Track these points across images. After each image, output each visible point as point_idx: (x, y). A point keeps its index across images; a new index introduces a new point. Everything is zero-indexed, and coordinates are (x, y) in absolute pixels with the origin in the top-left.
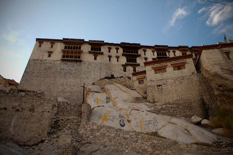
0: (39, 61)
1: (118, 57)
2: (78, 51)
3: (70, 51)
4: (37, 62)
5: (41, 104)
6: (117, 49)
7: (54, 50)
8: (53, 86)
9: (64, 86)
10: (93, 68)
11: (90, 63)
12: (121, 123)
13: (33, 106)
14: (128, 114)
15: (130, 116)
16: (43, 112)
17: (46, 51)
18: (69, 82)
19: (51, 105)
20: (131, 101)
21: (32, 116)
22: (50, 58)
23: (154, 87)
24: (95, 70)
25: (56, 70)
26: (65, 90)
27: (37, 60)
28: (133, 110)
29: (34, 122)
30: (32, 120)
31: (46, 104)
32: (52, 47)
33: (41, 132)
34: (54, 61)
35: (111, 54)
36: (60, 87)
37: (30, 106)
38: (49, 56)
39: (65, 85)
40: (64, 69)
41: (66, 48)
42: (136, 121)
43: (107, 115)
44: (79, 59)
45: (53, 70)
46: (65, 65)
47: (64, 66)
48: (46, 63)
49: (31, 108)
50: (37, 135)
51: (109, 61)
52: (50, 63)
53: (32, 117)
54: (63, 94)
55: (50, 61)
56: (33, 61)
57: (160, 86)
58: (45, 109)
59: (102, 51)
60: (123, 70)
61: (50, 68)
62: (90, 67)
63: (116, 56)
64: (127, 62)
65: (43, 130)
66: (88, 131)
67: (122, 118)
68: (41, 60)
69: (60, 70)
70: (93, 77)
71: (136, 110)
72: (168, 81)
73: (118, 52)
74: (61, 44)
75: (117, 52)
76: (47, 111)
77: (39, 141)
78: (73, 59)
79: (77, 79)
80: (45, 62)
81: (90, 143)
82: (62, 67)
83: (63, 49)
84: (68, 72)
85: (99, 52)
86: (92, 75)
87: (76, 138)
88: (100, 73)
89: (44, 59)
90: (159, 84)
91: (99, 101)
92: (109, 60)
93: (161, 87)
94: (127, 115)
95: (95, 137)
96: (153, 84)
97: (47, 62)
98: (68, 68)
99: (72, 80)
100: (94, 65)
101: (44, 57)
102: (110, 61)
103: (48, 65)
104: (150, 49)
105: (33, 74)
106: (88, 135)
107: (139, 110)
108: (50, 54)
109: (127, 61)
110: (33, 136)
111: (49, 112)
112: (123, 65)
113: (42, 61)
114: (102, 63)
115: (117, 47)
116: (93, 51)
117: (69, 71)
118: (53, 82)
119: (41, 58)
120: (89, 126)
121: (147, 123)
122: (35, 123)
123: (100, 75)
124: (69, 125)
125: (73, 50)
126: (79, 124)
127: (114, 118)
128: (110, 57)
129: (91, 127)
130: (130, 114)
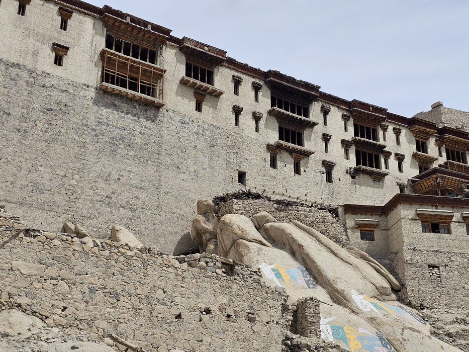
0: (24, 74)
1: (257, 118)
2: (152, 70)
3: (129, 63)
6: (257, 88)
7: (72, 40)
8: (78, 177)
9: (112, 182)
10: (191, 138)
11: (185, 120)
13: (252, 307)
16: (268, 323)
17: (44, 36)
18: (127, 173)
21: (254, 333)
22: (60, 71)
24: (199, 147)
25: (84, 122)
26: (114, 197)
27: (18, 66)
28: (406, 328)
32: (63, 26)
34: (77, 86)
35: (240, 101)
37: (247, 305)
39: (115, 181)
40: (108, 125)
44: (151, 98)
45: (75, 119)
46: (111, 109)
47: (107, 112)
48: (48, 85)
49: (249, 312)
51: (234, 125)
52: (63, 91)
55: (61, 83)
57: (434, 267)
58: (271, 316)
59: (217, 84)
60: (269, 162)
61: (63, 109)
62: (183, 134)
63: (252, 110)
69: (96, 126)
71: (412, 330)
72: (453, 258)
73: (259, 99)
75: (256, 100)
79: (149, 168)
80: (47, 81)
82: (103, 113)
84: (123, 138)
85: (209, 86)
86: (189, 161)
88: (210, 158)
89: (40, 68)
90: (432, 262)
92: (234, 121)
93: (436, 270)
94: (396, 340)
98: (122, 123)
99: (134, 168)
100: (196, 130)
102: (237, 124)
104: (340, 108)
105: (7, 121)
107: (419, 332)
108: (59, 52)
109: (281, 137)
112: (269, 147)
114: (215, 127)
115: (257, 81)
119: (29, 64)
123: (210, 166)
125: (130, 57)
128: (237, 111)
130: (404, 340)
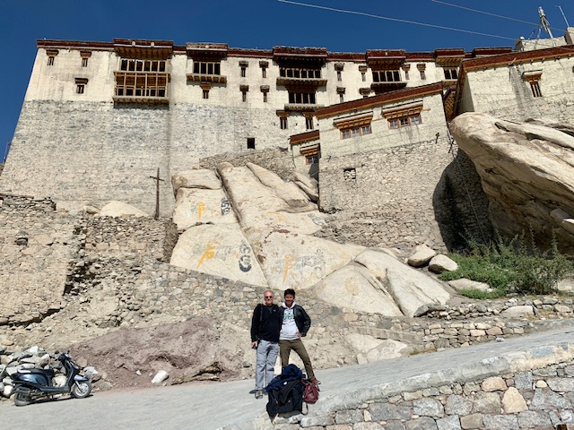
0: (52, 107)
1: (265, 91)
2: (157, 76)
3: (136, 76)
4: (47, 109)
5: (45, 226)
6: (264, 66)
7: (91, 73)
8: (96, 172)
9: (126, 170)
10: (199, 121)
11: (192, 109)
12: (242, 263)
13: (25, 233)
14: (262, 241)
15: (265, 248)
16: (51, 245)
17: (68, 76)
18: (139, 161)
19: (70, 229)
20: (278, 208)
21: (24, 255)
22: (82, 97)
23: (336, 172)
24: (206, 127)
25: (102, 130)
26: (127, 181)
27: (48, 102)
28: (275, 231)
29: (30, 269)
30: (24, 265)
31: (57, 226)
32: (85, 64)
33: (47, 291)
34: (94, 105)
35: (248, 81)
36: (116, 173)
37: (17, 231)
38: (81, 90)
39: (129, 169)
40: (122, 127)
41: (124, 66)
42: (276, 259)
43: (214, 245)
44: (160, 98)
45: (94, 130)
46: (124, 115)
47: (121, 118)
48: (71, 110)
49: (21, 237)
50: (38, 299)
51: (241, 102)
52: (84, 111)
53: (24, 259)
54: (122, 191)
55: (83, 105)
56: (36, 106)
57: (350, 170)
58: (55, 239)
59: (223, 73)
60: (279, 125)
61: (84, 124)
62: (191, 120)
63: (260, 85)
64: (290, 102)
65: (54, 287)
66: (158, 284)
67: (247, 251)
68: (57, 103)
69: (112, 130)
70: (201, 146)
71: (280, 231)
72: (371, 157)
73: (267, 75)
74: (110, 57)
75: (264, 76)
76: (61, 242)
77: (43, 312)
78: (145, 97)
79: (158, 153)
80: (71, 107)
81: (159, 312)
82: (118, 119)
83: (118, 69)
84: (135, 134)
85: (216, 76)
86: (197, 140)
87: (129, 301)
88: (218, 134)
89: (65, 99)
90: (348, 166)
91: (204, 209)
92: (241, 98)
93: (352, 172)
94: (258, 243)
95: (171, 298)
96: (334, 165)
97: (75, 107)
98: (134, 124)
99: (146, 156)
100: (204, 114)
101: (65, 93)
102: (244, 100)
103: (77, 115)
104: (355, 62)
105: (39, 143)
106: (156, 294)
107: (287, 232)
108: (81, 83)
109: (291, 100)
110: (27, 302)
111: (65, 244)
112: (278, 113)
113: (60, 105)
114: (223, 108)
115: (265, 60)
116: (200, 75)
117: (135, 130)
118: (96, 163)
119: (56, 98)
120: (160, 273)
121: (300, 263)
122: (31, 272)
123: (218, 140)
124: (114, 273)
125: (143, 72)
126: (139, 269)
127: (229, 252)
128: (244, 89)
129: (164, 276)
130: (265, 242)
